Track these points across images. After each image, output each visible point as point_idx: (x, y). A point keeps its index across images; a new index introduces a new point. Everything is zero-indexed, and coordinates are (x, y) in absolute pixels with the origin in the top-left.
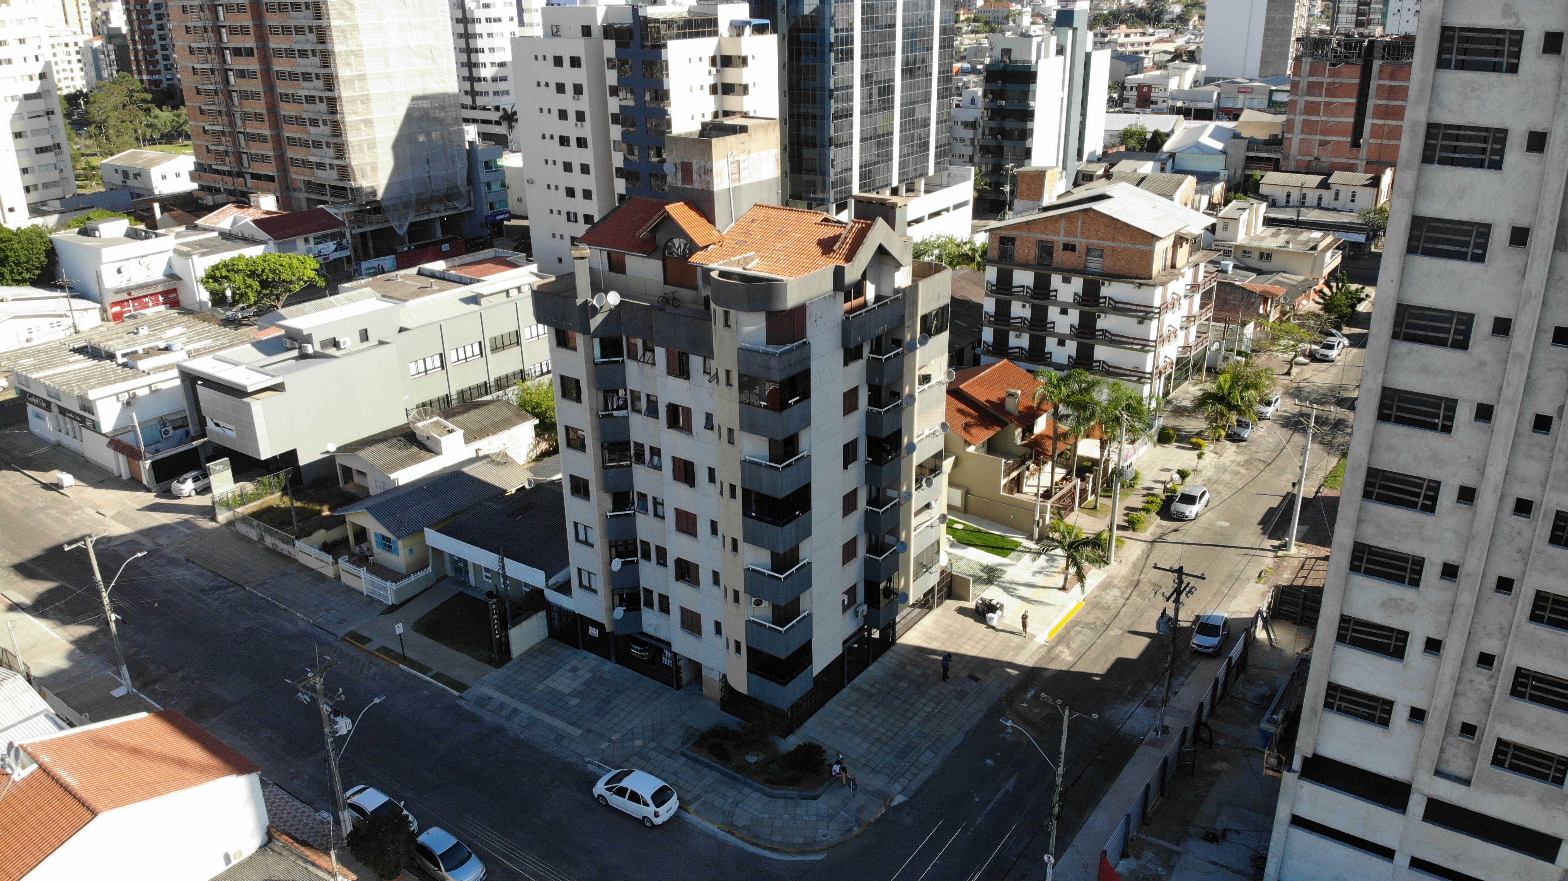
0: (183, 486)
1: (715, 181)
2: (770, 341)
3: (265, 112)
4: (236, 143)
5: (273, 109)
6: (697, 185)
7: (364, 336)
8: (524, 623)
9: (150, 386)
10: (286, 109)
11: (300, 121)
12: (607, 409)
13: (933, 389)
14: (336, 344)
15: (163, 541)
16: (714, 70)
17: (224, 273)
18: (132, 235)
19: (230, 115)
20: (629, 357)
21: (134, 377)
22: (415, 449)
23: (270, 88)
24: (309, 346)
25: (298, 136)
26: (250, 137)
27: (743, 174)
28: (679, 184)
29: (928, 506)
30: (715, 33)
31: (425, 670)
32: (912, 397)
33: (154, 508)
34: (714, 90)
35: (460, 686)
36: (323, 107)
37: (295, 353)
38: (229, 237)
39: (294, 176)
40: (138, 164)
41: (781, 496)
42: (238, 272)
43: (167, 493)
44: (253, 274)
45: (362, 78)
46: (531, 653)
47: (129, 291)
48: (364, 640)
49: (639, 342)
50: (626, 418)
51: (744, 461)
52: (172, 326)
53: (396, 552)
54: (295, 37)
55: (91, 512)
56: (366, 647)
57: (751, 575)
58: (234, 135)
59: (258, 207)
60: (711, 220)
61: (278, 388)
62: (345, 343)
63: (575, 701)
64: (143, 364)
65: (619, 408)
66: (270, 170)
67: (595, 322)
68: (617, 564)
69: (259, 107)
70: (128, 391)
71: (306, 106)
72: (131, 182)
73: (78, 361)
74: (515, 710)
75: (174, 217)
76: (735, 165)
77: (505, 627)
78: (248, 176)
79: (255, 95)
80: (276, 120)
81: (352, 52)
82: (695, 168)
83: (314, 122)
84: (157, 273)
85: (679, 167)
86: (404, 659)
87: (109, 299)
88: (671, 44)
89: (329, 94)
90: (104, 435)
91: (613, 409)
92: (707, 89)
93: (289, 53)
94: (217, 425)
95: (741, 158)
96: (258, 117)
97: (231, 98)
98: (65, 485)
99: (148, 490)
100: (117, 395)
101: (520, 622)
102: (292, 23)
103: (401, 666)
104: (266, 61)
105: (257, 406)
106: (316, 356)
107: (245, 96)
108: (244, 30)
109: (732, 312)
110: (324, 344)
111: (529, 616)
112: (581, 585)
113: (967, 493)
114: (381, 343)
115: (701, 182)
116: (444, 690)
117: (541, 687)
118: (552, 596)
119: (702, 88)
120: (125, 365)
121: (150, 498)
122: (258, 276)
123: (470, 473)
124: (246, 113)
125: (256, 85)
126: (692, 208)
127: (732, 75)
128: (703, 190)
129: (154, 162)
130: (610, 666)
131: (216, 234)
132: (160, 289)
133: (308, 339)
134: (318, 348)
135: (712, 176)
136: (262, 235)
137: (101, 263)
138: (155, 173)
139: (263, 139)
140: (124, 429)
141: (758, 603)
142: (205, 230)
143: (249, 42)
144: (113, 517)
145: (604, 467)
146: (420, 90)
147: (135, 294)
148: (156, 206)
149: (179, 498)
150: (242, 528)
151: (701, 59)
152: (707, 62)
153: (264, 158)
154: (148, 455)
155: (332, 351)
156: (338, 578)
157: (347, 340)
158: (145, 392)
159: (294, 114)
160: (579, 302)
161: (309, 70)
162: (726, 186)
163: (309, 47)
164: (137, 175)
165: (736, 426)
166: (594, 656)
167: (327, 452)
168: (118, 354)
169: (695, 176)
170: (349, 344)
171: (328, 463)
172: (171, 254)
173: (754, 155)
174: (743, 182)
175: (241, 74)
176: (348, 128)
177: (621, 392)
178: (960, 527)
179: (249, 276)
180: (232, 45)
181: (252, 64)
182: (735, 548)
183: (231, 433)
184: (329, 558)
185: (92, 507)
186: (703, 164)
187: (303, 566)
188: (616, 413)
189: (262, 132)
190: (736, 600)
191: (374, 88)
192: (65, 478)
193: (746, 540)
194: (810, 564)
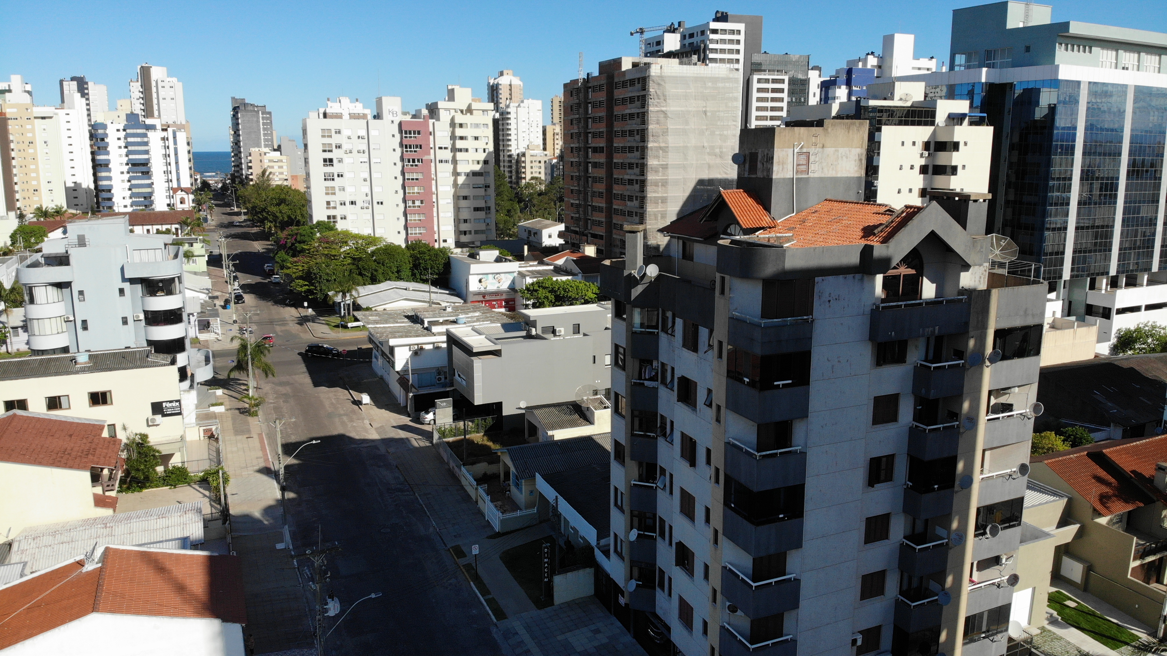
0: (427, 416)
1: (775, 168)
2: (765, 315)
3: (605, 191)
4: (585, 212)
5: (609, 189)
6: (760, 174)
7: (577, 329)
8: (569, 574)
9: (433, 343)
10: (617, 189)
11: (622, 197)
12: (640, 378)
13: (1010, 420)
14: (554, 332)
15: (391, 450)
16: (926, 154)
17: (536, 287)
18: (498, 260)
19: (586, 194)
20: (662, 330)
21: (429, 335)
22: (577, 417)
23: (610, 174)
24: (534, 330)
25: (621, 208)
26: (594, 208)
27: (812, 167)
28: (746, 175)
29: (996, 561)
30: (932, 123)
31: (485, 591)
32: (973, 421)
33: (404, 428)
34: (924, 170)
35: (500, 614)
36: (637, 187)
37: (524, 333)
38: (558, 270)
39: (614, 236)
40: (538, 227)
41: (755, 489)
42: (545, 288)
43: (418, 420)
44: (552, 291)
45: (665, 167)
46: (570, 605)
47: (484, 295)
48: (461, 555)
49: (669, 314)
50: (656, 389)
51: (728, 444)
52: (475, 311)
53: (520, 490)
54: (628, 138)
55: (367, 422)
56: (459, 561)
57: (728, 573)
58: (586, 206)
59: (584, 252)
60: (767, 208)
61: (497, 353)
62: (560, 331)
64: (435, 329)
65: (651, 379)
66: (601, 231)
67: (636, 291)
68: (634, 535)
69: (601, 187)
70: (418, 345)
71: (628, 187)
72: (532, 238)
73: (403, 322)
75: (533, 255)
76: (804, 157)
77: (553, 573)
78: (589, 235)
79: (600, 180)
80: (610, 196)
81: (660, 148)
82: (760, 157)
83: (630, 198)
84: (505, 286)
85: (748, 159)
86: (477, 579)
88: (884, 128)
89: (642, 178)
90: (397, 372)
91: (645, 379)
92: (917, 169)
93: (623, 149)
94: (459, 376)
95: (812, 150)
96: (600, 194)
97: (588, 182)
98: (364, 402)
99: (409, 416)
100: (410, 345)
101: (566, 572)
102: (628, 128)
103: (472, 583)
104: (610, 157)
105: (478, 363)
106: (537, 337)
107: (596, 180)
108: (599, 135)
109: (727, 277)
110: (545, 330)
111: (578, 569)
112: (616, 550)
113: (1089, 569)
114: (585, 335)
115: (763, 170)
116: (489, 614)
117: (560, 638)
118: (599, 555)
119: (912, 167)
120: (427, 329)
121: (405, 420)
122: (555, 292)
124: (594, 192)
125: (601, 173)
126: (750, 196)
127: (942, 158)
128: (764, 178)
129: (547, 226)
130: (628, 638)
131: (552, 267)
132: (504, 297)
133: (533, 324)
134: (539, 332)
135: (772, 163)
136: (576, 269)
137: (469, 274)
138: (545, 233)
139: (600, 209)
140: (405, 370)
141: (733, 609)
142: (548, 264)
143: (601, 143)
144: (376, 429)
145: (633, 435)
148: (526, 247)
149: (423, 424)
150: (441, 451)
151: (914, 143)
152: (919, 146)
153: (599, 223)
154: (413, 389)
155: (550, 336)
156: (477, 502)
157: (562, 329)
158: (430, 347)
159: (620, 192)
160: (626, 273)
161: (633, 161)
162: (789, 175)
163: (635, 144)
164: (535, 234)
165: (723, 404)
166: (619, 624)
167: (520, 408)
168: (426, 321)
169: (759, 165)
170: (563, 333)
171: (518, 419)
172: (515, 274)
173: (830, 151)
174: (811, 175)
175: (595, 165)
176: (648, 201)
177: (655, 364)
178: (1072, 604)
179: (549, 292)
180: (593, 145)
181: (601, 158)
182: (716, 542)
183: (464, 383)
184: (475, 483)
185: (370, 420)
186: (766, 152)
187: (462, 488)
188: (647, 383)
189: (600, 205)
190: (714, 600)
191: (672, 175)
192: (366, 399)
193: (724, 534)
194: (797, 581)
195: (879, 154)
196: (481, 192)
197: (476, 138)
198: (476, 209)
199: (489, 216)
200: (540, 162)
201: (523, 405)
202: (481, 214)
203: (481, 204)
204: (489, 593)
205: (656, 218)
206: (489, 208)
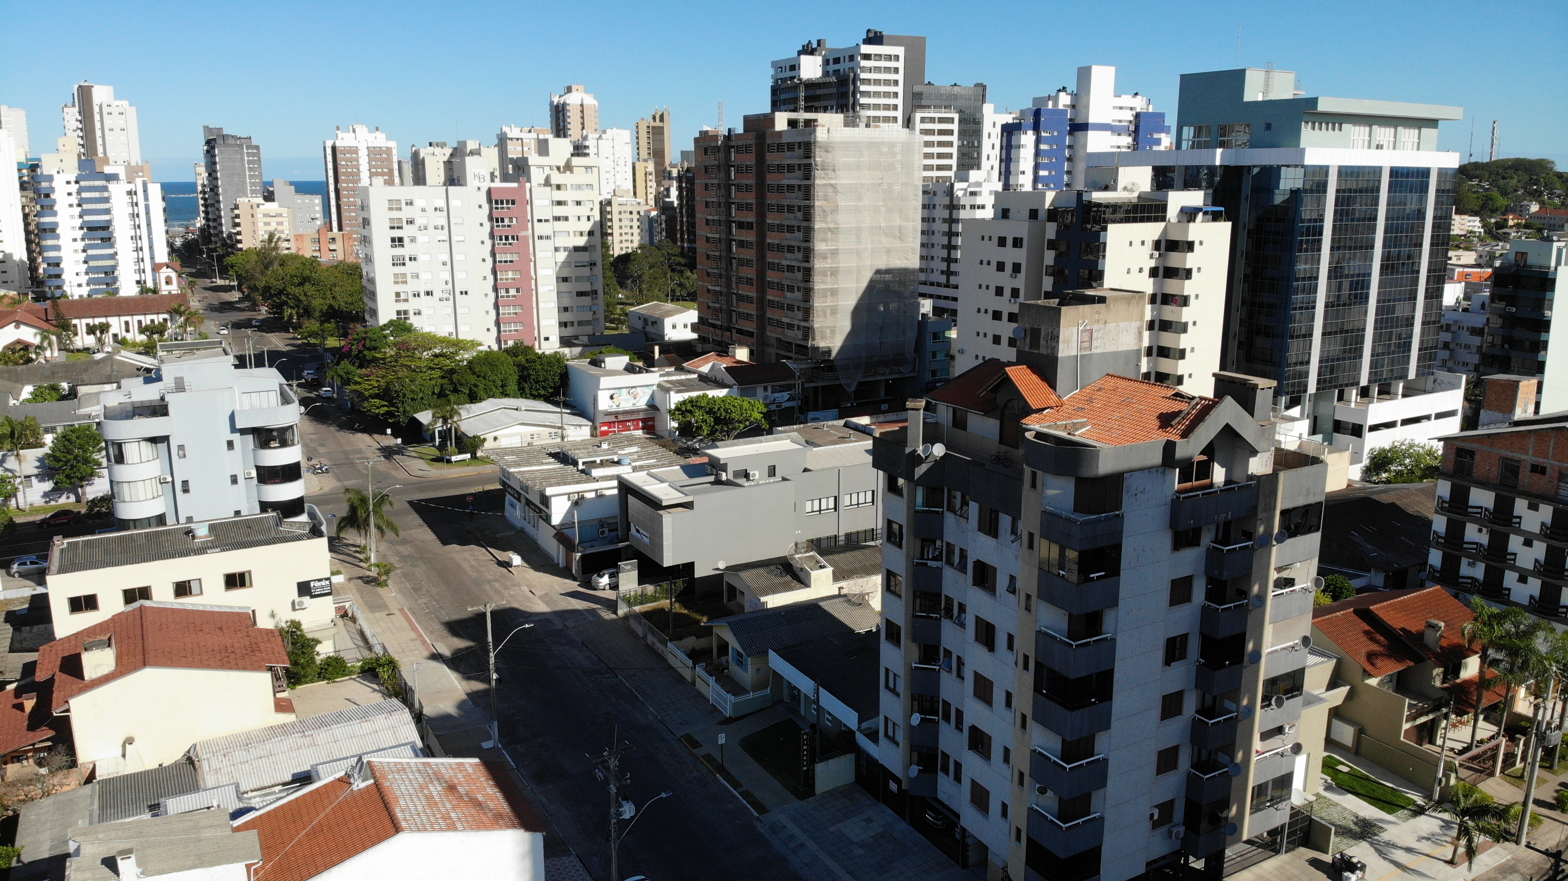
0: (601, 580)
1: (1061, 347)
2: (1077, 509)
3: (754, 277)
4: (729, 302)
5: (761, 275)
6: (1043, 351)
7: (772, 471)
8: (831, 761)
9: (596, 491)
10: (772, 276)
11: (780, 287)
12: (922, 558)
13: (1293, 594)
14: (746, 475)
15: (570, 624)
16: (1156, 254)
17: (689, 407)
18: (630, 369)
19: (729, 279)
20: (949, 510)
21: (586, 482)
22: (788, 578)
23: (761, 257)
24: (724, 474)
25: (777, 299)
26: (741, 298)
27: (1095, 343)
28: (1027, 349)
29: (1280, 730)
30: (1163, 219)
31: (736, 785)
32: (1262, 599)
33: (574, 595)
34: (1154, 273)
35: (761, 808)
36: (799, 275)
37: (712, 478)
38: (706, 380)
39: (769, 334)
40: (657, 314)
41: (1072, 676)
42: (701, 408)
43: (588, 584)
44: (710, 412)
45: (835, 253)
46: (834, 794)
47: (616, 414)
48: (695, 744)
49: (958, 496)
50: (940, 569)
51: (1039, 632)
52: (631, 445)
53: (746, 670)
54: (786, 214)
55: (525, 589)
56: (695, 751)
57: (1037, 756)
58: (729, 295)
59: (734, 357)
60: (1053, 385)
61: (689, 505)
62: (754, 475)
63: (859, 852)
64: (596, 473)
65: (934, 559)
66: (750, 327)
67: (920, 471)
68: (916, 719)
69: (750, 272)
70: (578, 493)
71: (786, 274)
72: (649, 329)
73: (549, 463)
74: (802, 845)
75: (667, 359)
76: (1087, 334)
77: (812, 761)
78: (734, 331)
79: (748, 263)
80: (762, 284)
81: (829, 229)
82: (1043, 333)
83: (791, 289)
84: (642, 403)
85: (1028, 333)
86: (723, 771)
87: (600, 419)
88: (1111, 227)
89: (806, 265)
90: (553, 527)
91: (928, 559)
92: (1146, 272)
93: (780, 228)
94: (638, 531)
95: (1095, 327)
96: (749, 281)
97: (731, 264)
98: (514, 564)
99: (575, 579)
100: (569, 494)
101: (827, 759)
102: (786, 202)
103: (718, 776)
104: (761, 236)
105: (667, 518)
106: (728, 483)
107: (742, 262)
108: (748, 207)
109: (1039, 473)
110: (737, 474)
111: (838, 755)
112: (886, 735)
113: (1360, 732)
114: (784, 479)
115: (1047, 347)
116: (747, 808)
117: (832, 829)
118: (863, 741)
119: (1141, 270)
120: (583, 471)
121: (573, 586)
122: (714, 413)
123: (826, 608)
124: (740, 278)
125: (750, 254)
126: (1034, 373)
127: (1175, 260)
128: (1048, 355)
129: (669, 314)
130: (903, 826)
131: (696, 376)
132: (641, 416)
133: (724, 468)
134: (731, 477)
135: (1058, 342)
136: (730, 380)
137: (599, 389)
138: (668, 322)
139: (749, 300)
140: (567, 524)
141: (1041, 791)
142: (689, 372)
143: (751, 218)
144: (540, 597)
145: (914, 616)
146: (883, 265)
147: (621, 418)
148: (657, 348)
149: (595, 589)
150: (633, 623)
151: (1143, 243)
152: (1149, 245)
153: (748, 317)
154: (580, 549)
155: (742, 481)
156: (693, 683)
157: (757, 473)
158: (592, 495)
159: (776, 280)
160: (908, 450)
161: (794, 243)
162: (1073, 353)
163: (795, 223)
164: (654, 323)
165: (1034, 593)
166: (891, 812)
167: (718, 569)
168: (580, 462)
169: (1042, 342)
170: (757, 477)
171: (716, 580)
172: (655, 388)
173: (1111, 326)
174: (1094, 351)
175: (741, 244)
176: (816, 294)
177: (939, 543)
178: (1343, 768)
179: (707, 413)
180: (738, 219)
181: (750, 237)
182: (1024, 726)
183: (647, 540)
184: (690, 663)
185: (528, 586)
186: (1050, 330)
187: (671, 667)
188: (930, 563)
189: (750, 294)
190: (1021, 782)
191: (844, 262)
192: (517, 560)
193: (1034, 718)
194: (1105, 760)
195: (1104, 257)
196: (586, 271)
197: (578, 203)
198: (580, 294)
199: (596, 302)
200: (631, 213)
201: (722, 565)
202: (587, 300)
203: (586, 287)
204: (741, 786)
205: (825, 316)
206: (595, 292)
